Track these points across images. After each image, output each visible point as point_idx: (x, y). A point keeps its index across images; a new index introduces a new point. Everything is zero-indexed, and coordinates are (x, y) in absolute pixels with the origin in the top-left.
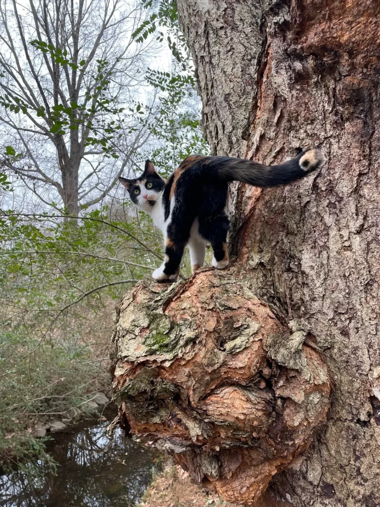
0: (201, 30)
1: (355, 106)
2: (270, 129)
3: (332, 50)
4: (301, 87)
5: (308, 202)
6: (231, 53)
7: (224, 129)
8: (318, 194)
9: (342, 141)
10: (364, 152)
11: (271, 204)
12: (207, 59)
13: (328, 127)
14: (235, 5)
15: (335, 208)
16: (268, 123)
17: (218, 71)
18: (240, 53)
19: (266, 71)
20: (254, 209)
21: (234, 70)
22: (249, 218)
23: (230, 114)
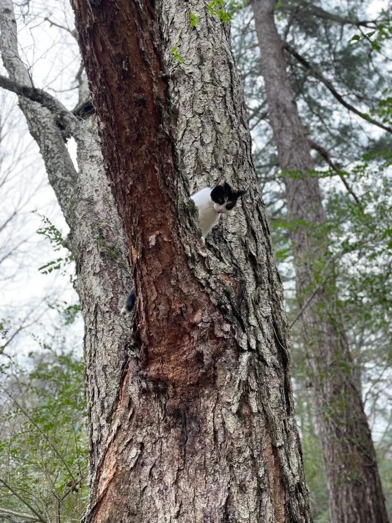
0: (92, 309)
1: (177, 418)
2: (125, 422)
3: (163, 381)
4: (146, 398)
5: (146, 487)
6: (112, 332)
7: (99, 394)
8: (152, 481)
9: (169, 442)
10: (181, 453)
11: (120, 486)
12: (94, 332)
13: (161, 430)
14: (119, 296)
15: (163, 494)
16: (123, 417)
17: (101, 345)
18: (119, 333)
19: (126, 379)
20: (107, 489)
21: (113, 346)
22: (102, 498)
23: (106, 382)
